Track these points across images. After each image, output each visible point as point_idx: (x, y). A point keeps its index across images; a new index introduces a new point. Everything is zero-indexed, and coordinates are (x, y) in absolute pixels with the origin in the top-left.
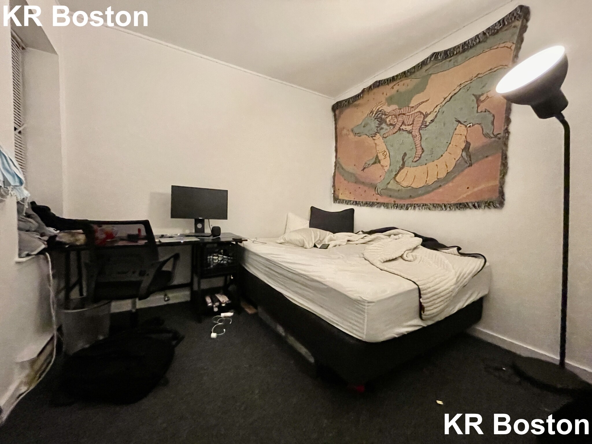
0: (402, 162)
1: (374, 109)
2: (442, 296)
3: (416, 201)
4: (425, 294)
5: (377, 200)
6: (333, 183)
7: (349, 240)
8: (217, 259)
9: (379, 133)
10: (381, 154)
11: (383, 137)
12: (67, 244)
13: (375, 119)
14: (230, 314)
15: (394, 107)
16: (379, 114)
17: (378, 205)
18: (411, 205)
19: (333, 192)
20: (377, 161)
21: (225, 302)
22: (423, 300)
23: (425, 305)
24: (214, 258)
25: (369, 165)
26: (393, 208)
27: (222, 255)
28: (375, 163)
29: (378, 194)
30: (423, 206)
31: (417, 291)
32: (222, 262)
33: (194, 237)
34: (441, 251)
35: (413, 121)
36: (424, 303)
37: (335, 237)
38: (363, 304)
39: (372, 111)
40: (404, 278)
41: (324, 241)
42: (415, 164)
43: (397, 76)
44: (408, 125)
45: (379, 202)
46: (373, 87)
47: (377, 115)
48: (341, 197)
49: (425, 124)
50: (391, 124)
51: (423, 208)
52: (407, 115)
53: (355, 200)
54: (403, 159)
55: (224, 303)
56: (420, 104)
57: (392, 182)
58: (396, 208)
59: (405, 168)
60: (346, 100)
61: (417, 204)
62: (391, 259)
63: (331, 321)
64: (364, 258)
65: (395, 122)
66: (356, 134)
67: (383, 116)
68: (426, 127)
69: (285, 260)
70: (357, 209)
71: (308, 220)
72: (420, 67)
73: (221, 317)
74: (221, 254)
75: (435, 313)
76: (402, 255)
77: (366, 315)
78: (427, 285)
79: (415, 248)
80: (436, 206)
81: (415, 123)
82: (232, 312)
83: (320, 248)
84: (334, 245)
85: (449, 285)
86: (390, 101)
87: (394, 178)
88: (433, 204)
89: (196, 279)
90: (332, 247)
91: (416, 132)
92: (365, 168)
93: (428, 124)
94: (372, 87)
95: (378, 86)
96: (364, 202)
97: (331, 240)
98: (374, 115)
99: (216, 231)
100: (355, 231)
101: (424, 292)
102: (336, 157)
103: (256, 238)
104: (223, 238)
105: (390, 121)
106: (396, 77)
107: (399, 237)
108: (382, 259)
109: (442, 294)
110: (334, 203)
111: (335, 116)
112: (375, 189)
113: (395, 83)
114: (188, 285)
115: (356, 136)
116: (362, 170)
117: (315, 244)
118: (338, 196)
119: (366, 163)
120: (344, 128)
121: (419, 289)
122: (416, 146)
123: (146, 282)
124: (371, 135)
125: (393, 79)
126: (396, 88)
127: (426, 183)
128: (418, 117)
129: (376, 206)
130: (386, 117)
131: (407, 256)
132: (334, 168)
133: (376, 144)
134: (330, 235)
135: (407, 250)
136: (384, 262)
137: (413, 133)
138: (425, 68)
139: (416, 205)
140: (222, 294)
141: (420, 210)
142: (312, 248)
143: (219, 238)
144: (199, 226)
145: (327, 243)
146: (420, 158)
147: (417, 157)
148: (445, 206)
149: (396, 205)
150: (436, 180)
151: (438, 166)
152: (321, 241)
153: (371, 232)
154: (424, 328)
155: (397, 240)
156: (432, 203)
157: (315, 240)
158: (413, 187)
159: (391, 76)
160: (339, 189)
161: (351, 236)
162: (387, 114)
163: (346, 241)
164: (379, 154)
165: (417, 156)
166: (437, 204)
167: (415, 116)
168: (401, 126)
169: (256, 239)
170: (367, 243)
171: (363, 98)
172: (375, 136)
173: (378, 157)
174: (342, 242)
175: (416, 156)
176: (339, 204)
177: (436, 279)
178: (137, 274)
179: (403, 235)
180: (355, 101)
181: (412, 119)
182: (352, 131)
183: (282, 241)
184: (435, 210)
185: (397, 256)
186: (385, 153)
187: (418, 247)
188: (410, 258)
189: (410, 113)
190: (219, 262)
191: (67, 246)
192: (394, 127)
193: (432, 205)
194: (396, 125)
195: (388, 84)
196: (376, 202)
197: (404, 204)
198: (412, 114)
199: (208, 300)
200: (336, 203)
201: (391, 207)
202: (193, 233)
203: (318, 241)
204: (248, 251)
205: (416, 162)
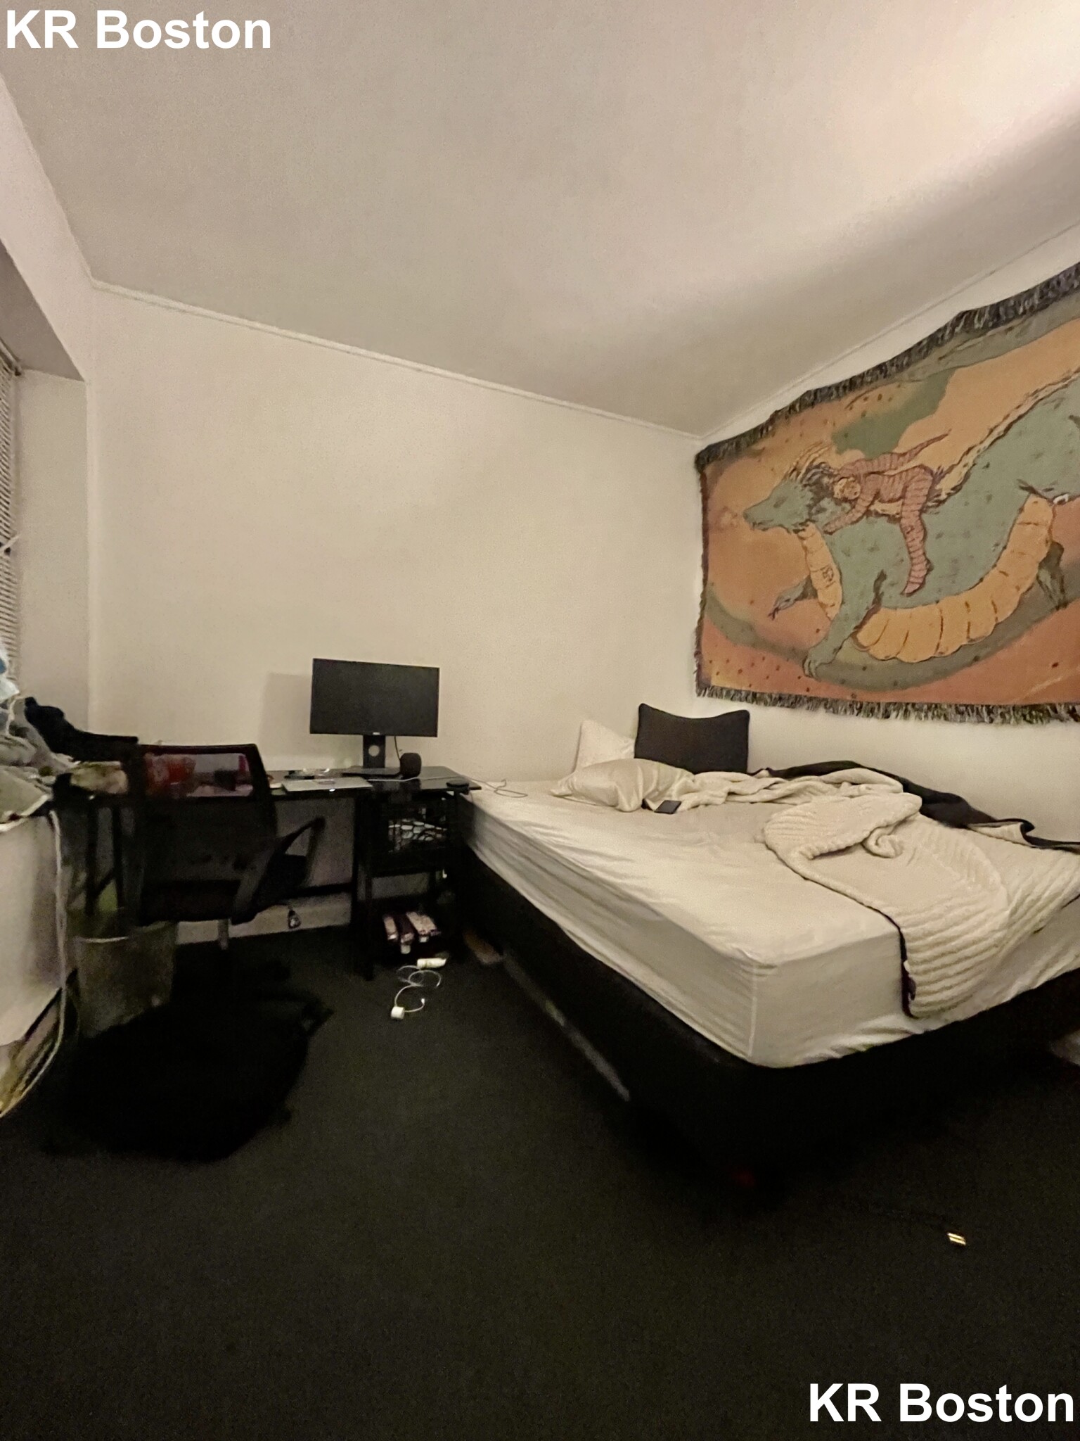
0: (872, 596)
1: (801, 463)
2: (967, 958)
3: (912, 695)
4: (916, 951)
5: (808, 690)
6: (695, 647)
7: (732, 790)
8: (409, 831)
9: (814, 521)
10: (820, 573)
11: (826, 532)
12: (91, 793)
13: (805, 486)
14: (438, 962)
15: (853, 455)
16: (814, 475)
17: (810, 704)
18: (898, 706)
19: (696, 668)
20: (809, 592)
21: (427, 932)
22: (912, 964)
23: (916, 979)
24: (404, 827)
25: (788, 600)
26: (848, 713)
27: (422, 821)
28: (803, 596)
29: (810, 675)
30: (929, 708)
31: (897, 943)
32: (422, 838)
33: (359, 779)
34: (975, 831)
35: (905, 489)
36: (916, 973)
37: (698, 783)
38: (748, 969)
39: (796, 465)
40: (862, 904)
41: (668, 793)
42: (909, 601)
43: (862, 376)
44: (891, 501)
45: (813, 695)
46: (800, 406)
47: (809, 476)
48: (716, 681)
49: (936, 499)
50: (846, 500)
51: (930, 714)
52: (890, 476)
53: (753, 689)
54: (877, 589)
55: (425, 936)
56: (923, 446)
57: (847, 644)
58: (856, 712)
59: (882, 610)
60: (731, 442)
61: (913, 705)
62: (834, 848)
63: (669, 1003)
64: (764, 843)
65: (856, 493)
66: (754, 524)
67: (826, 480)
68: (938, 506)
69: (566, 842)
70: (757, 713)
71: (632, 738)
72: (925, 350)
73: (417, 970)
74: (420, 819)
75: (946, 1001)
76: (866, 840)
77: (754, 999)
78: (926, 925)
79: (903, 822)
80: (964, 711)
81: (909, 495)
82: (443, 958)
83: (655, 812)
84: (694, 804)
85: (987, 927)
86: (844, 440)
87: (853, 636)
88: (956, 705)
89: (362, 877)
90: (689, 809)
91: (910, 519)
92: (777, 610)
93: (943, 496)
94: (797, 407)
95: (813, 404)
96: (774, 696)
97: (687, 790)
98: (801, 476)
99: (411, 764)
100: (751, 769)
101: (917, 943)
102: (705, 581)
103: (504, 780)
104: (427, 782)
105: (842, 491)
106: (859, 381)
107: (859, 790)
108: (810, 849)
109: (967, 952)
110: (699, 695)
111: (703, 479)
112: (803, 663)
113: (857, 393)
114: (348, 888)
115: (756, 529)
116: (770, 615)
117: (644, 801)
118: (709, 680)
119: (779, 598)
120: (725, 509)
121: (901, 935)
122: (910, 553)
123: (249, 883)
124: (794, 528)
125: (852, 384)
126: (859, 405)
127: (938, 651)
128: (918, 481)
129: (806, 706)
130: (831, 481)
131: (877, 844)
132: (698, 610)
133: (805, 548)
134: (684, 779)
135: (879, 828)
136: (815, 857)
137: (903, 521)
138: (936, 353)
139: (910, 707)
140: (421, 914)
141: (921, 719)
142: (637, 809)
143: (418, 780)
144: (374, 751)
145: (675, 799)
146: (922, 585)
147: (913, 583)
148: (990, 712)
149: (859, 705)
150: (965, 642)
151: (971, 605)
152: (662, 794)
153: (791, 774)
154: (914, 1038)
155: (856, 799)
156: (954, 703)
157: (643, 793)
158: (902, 662)
159: (848, 376)
160: (711, 662)
161: (739, 781)
162: (835, 473)
163: (725, 795)
164: (813, 576)
165: (916, 581)
166: (966, 706)
167: (909, 478)
168: (872, 503)
169: (503, 784)
170: (779, 801)
171: (773, 435)
172: (804, 530)
173: (811, 582)
174: (712, 795)
175: (912, 579)
176: (711, 699)
177: (950, 909)
178: (229, 866)
179: (870, 786)
180: (754, 443)
181: (901, 487)
182: (746, 516)
183: (564, 790)
184: (961, 722)
185: (850, 842)
186: (830, 573)
187: (911, 818)
188: (885, 848)
189: (895, 469)
190: (415, 838)
191: (92, 797)
192: (854, 507)
193: (953, 707)
194: (859, 501)
195: (838, 397)
196: (805, 696)
197: (879, 704)
198: (901, 472)
199: (390, 926)
200: (704, 695)
201: (845, 711)
202: (359, 767)
203: (653, 791)
204: (484, 813)
205: (910, 594)
